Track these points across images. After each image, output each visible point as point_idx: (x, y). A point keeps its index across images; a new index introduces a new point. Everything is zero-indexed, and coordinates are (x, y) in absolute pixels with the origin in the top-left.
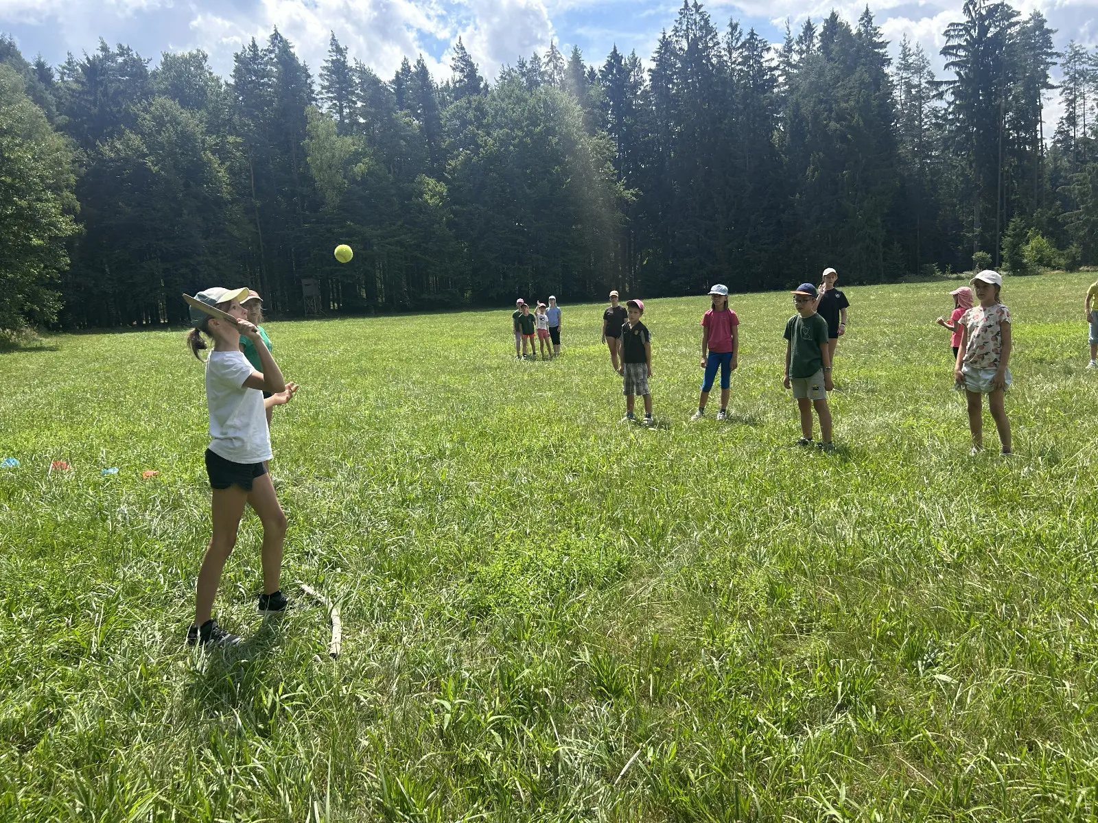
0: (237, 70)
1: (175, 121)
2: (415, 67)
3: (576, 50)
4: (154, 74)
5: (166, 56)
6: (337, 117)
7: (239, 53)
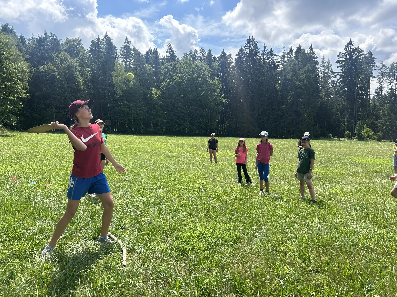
0: (91, 46)
1: (67, 61)
2: (153, 50)
3: (210, 49)
4: (62, 44)
5: (67, 39)
6: (124, 64)
7: (93, 40)
